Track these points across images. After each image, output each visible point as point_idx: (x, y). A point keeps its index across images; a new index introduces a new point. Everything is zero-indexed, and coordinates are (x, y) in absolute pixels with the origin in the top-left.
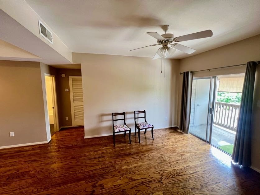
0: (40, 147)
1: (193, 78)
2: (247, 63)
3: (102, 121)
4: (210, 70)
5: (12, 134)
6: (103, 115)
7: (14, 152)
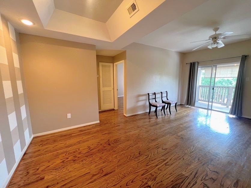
0: (96, 126)
1: (199, 67)
2: (241, 56)
3: (138, 101)
4: (212, 61)
5: (69, 116)
6: (140, 96)
7: (78, 132)
